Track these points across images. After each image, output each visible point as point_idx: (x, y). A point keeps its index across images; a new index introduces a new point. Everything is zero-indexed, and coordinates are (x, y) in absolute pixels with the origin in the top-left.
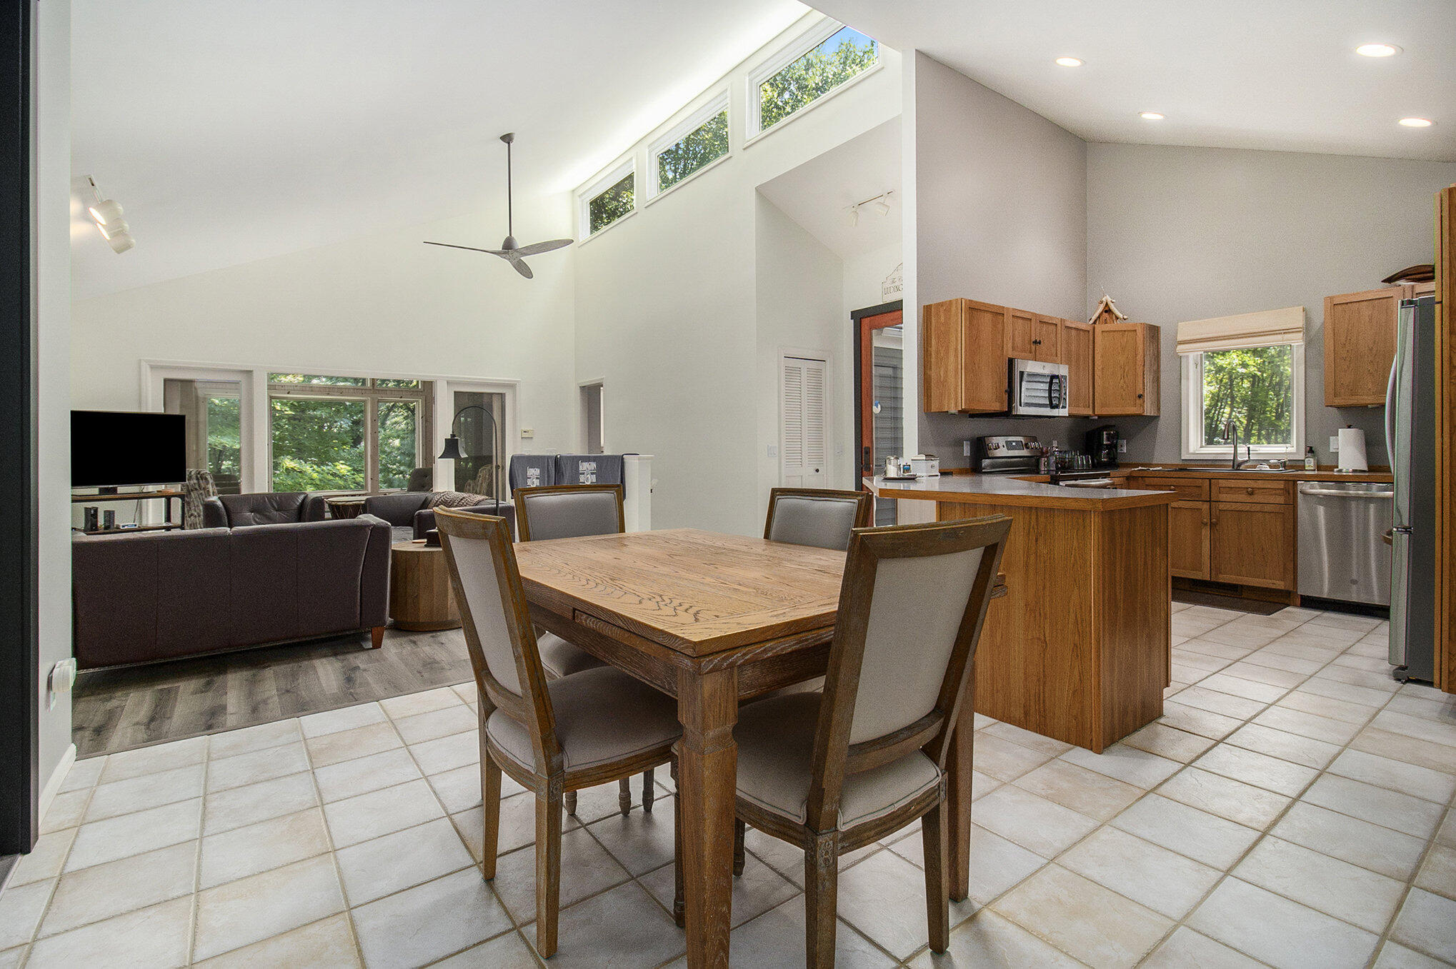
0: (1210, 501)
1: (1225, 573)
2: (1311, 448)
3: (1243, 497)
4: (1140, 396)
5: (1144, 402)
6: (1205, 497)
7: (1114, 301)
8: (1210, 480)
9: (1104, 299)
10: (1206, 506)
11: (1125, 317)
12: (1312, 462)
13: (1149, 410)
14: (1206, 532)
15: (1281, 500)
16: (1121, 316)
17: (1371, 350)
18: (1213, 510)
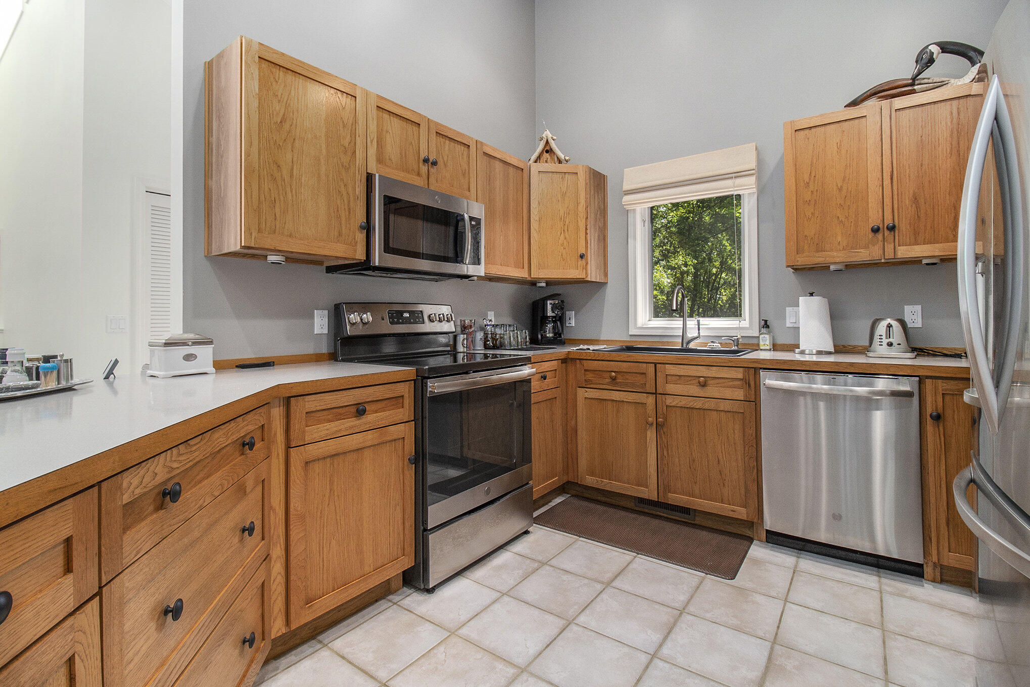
0: (656, 393)
1: (675, 493)
2: (766, 321)
3: (695, 390)
4: (582, 257)
5: (587, 263)
6: (650, 387)
7: (555, 138)
8: (655, 364)
9: (544, 135)
10: (650, 400)
11: (567, 158)
12: (768, 339)
13: (593, 275)
14: (651, 434)
15: (739, 394)
16: (562, 156)
17: (840, 189)
18: (659, 406)
